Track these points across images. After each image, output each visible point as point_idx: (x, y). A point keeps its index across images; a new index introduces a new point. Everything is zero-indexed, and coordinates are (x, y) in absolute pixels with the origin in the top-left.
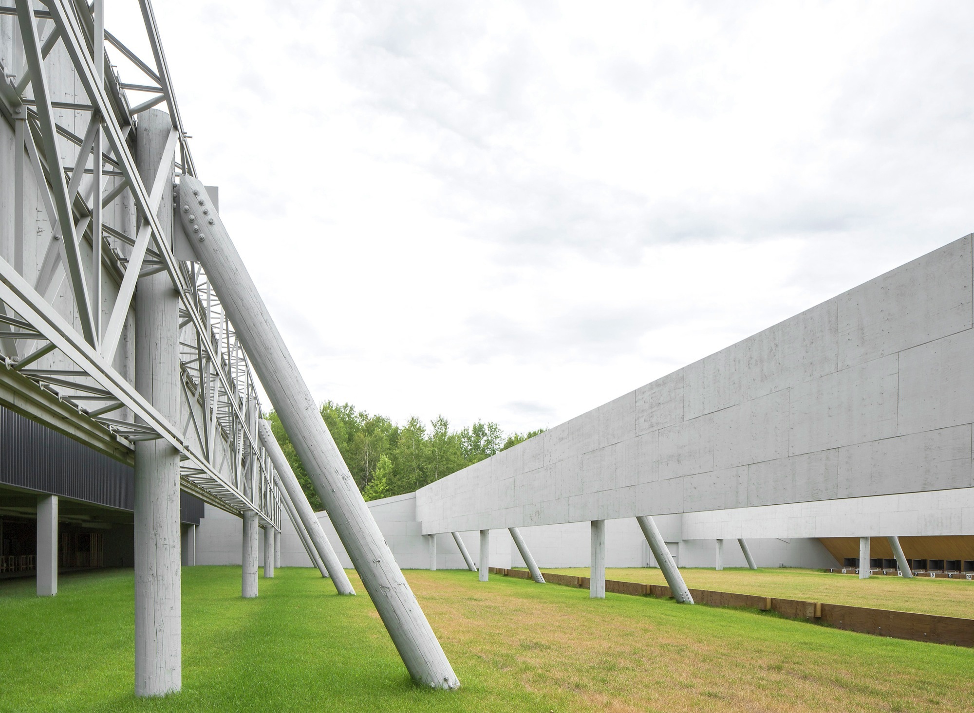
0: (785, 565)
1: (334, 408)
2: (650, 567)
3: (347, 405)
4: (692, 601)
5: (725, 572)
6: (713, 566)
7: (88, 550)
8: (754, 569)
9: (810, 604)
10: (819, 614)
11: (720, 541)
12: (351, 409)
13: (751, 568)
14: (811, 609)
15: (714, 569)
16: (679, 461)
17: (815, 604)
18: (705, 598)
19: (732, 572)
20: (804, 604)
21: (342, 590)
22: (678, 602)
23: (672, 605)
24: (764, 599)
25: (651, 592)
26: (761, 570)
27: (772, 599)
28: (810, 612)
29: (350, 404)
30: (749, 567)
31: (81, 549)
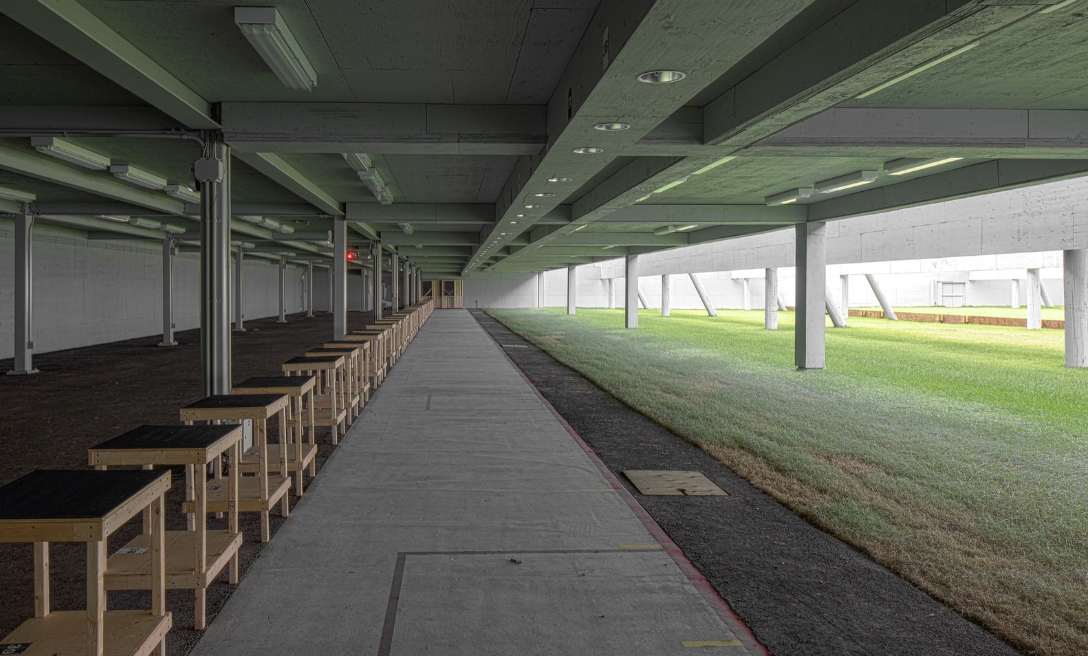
2: (938, 306)
7: (453, 294)
8: (1051, 308)
11: (1017, 281)
13: (1048, 307)
15: (1010, 307)
30: (1044, 305)
31: (446, 294)
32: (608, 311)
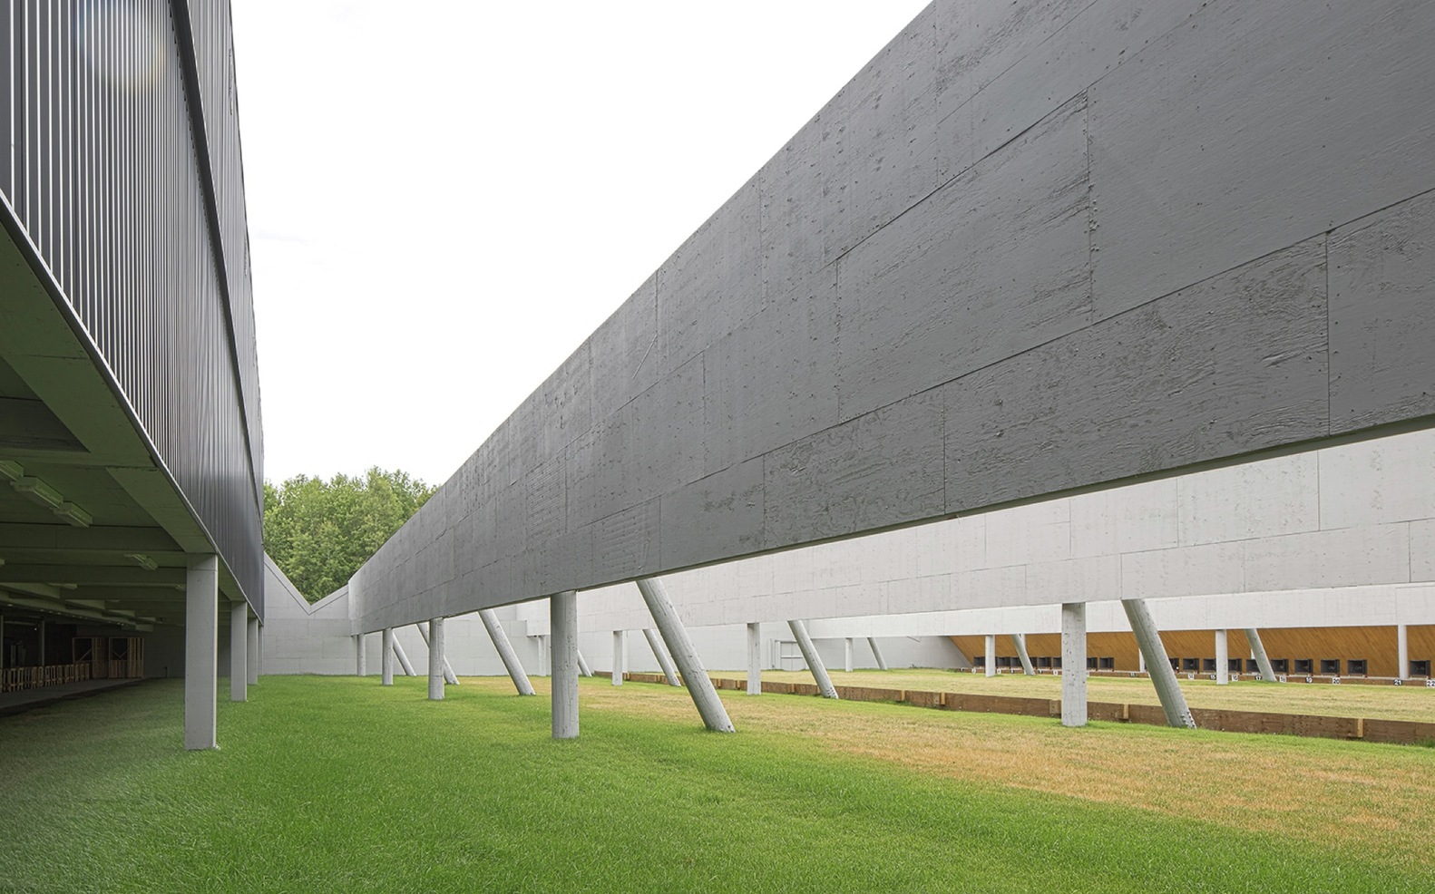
0: (915, 665)
1: (382, 476)
3: (399, 472)
4: (837, 697)
5: (855, 673)
6: (842, 668)
7: (125, 657)
8: (884, 670)
9: (937, 694)
10: (943, 702)
11: (850, 639)
12: (405, 478)
13: (882, 669)
14: (937, 698)
15: (844, 670)
16: (831, 575)
17: (940, 694)
18: (847, 693)
19: (863, 673)
20: (931, 694)
21: (523, 690)
22: (825, 697)
23: (820, 700)
24: (899, 692)
25: (797, 690)
26: (891, 670)
27: (906, 692)
28: (936, 701)
29: (403, 472)
30: (879, 667)
31: (115, 658)
32: (356, 680)
